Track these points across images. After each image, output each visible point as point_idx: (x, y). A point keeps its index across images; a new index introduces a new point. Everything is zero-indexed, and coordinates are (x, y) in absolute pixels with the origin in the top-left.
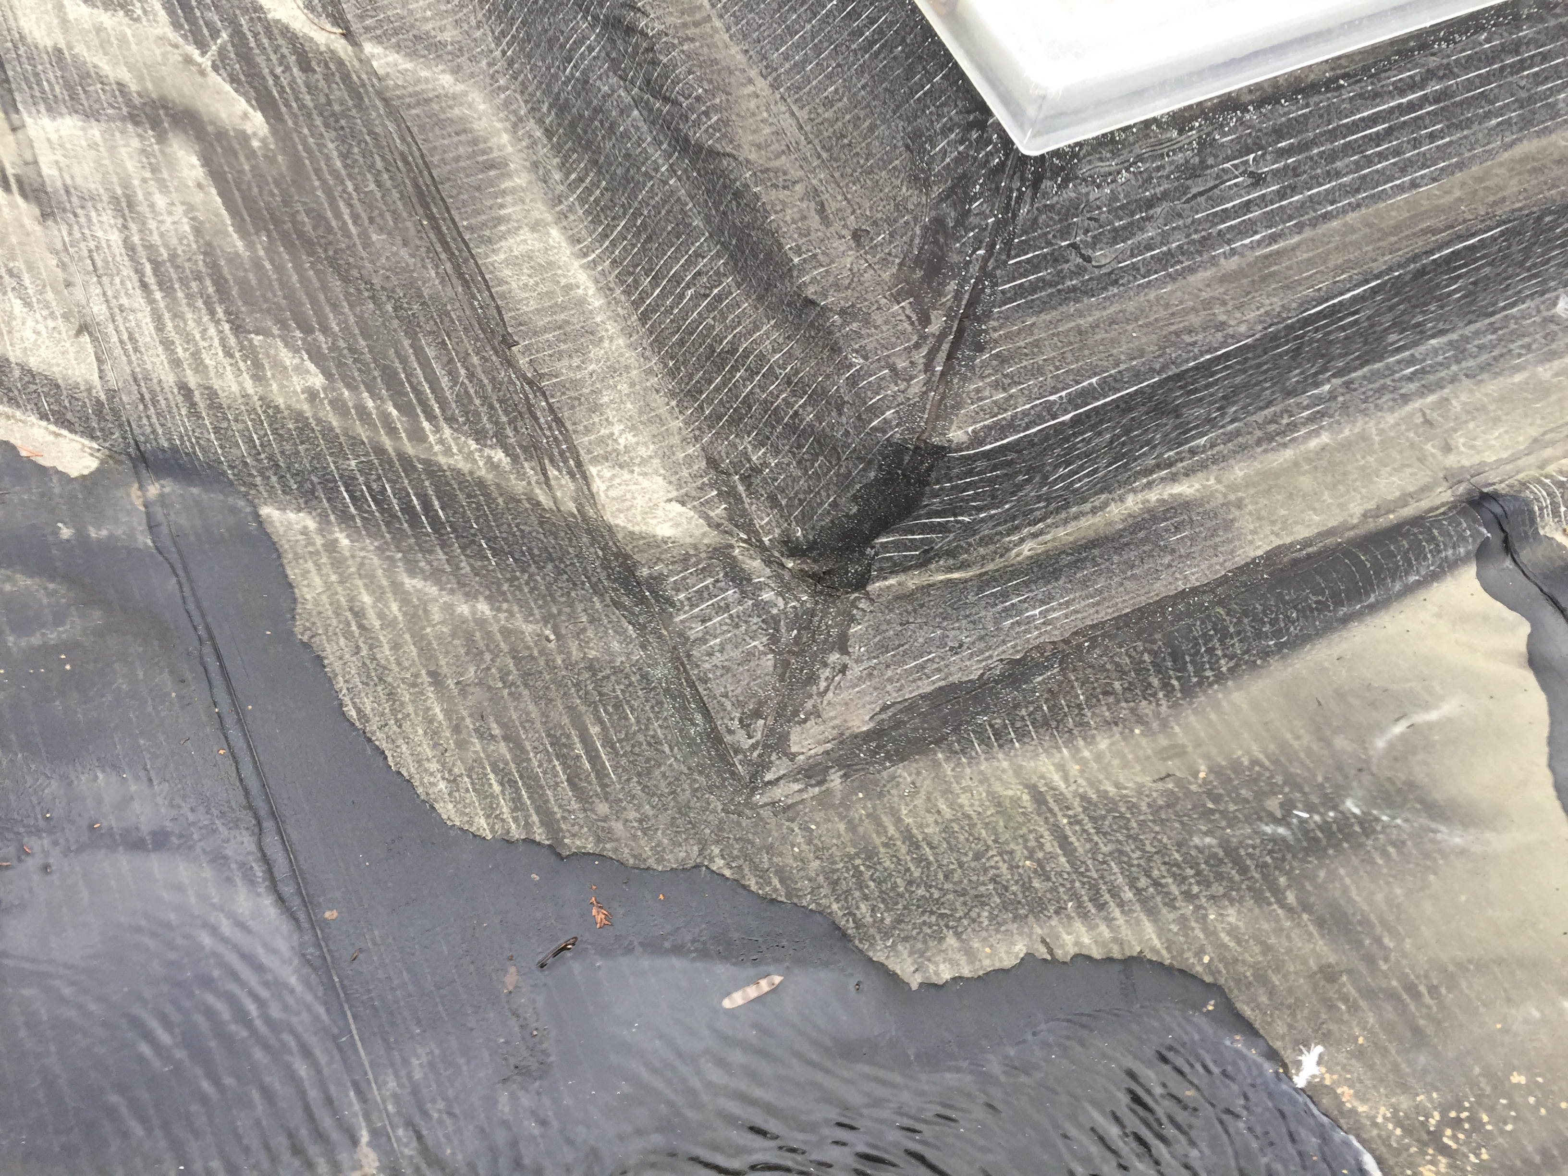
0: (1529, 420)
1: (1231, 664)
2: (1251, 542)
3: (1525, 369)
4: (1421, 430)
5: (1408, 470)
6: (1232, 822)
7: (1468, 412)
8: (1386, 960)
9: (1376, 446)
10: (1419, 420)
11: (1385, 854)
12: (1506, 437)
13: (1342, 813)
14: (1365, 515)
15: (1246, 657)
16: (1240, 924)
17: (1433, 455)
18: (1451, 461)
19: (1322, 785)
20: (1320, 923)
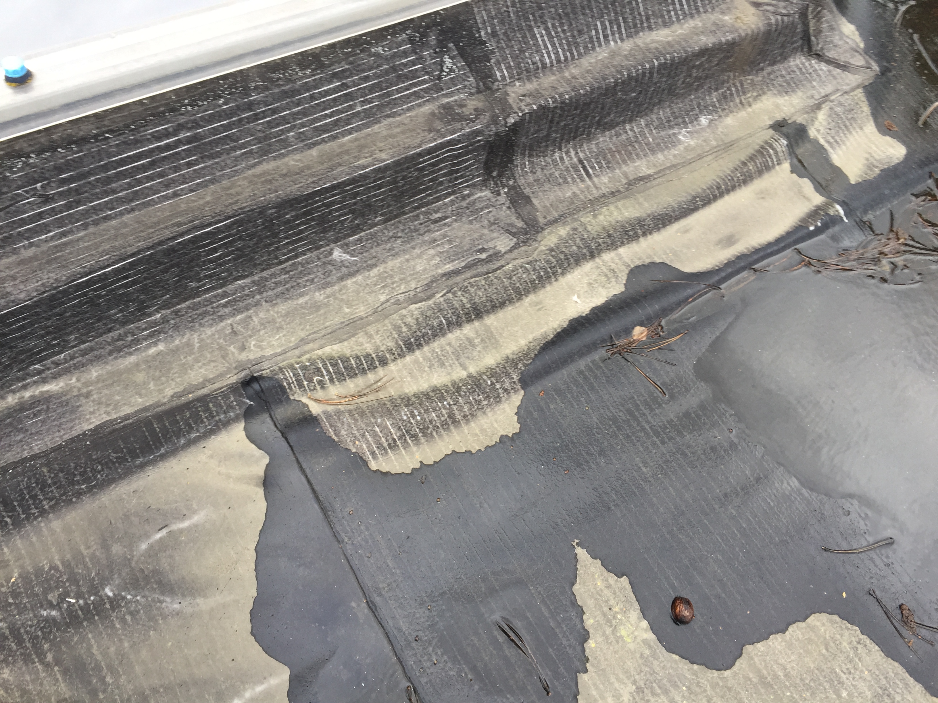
0: (302, 327)
1: (52, 503)
2: (88, 420)
3: (307, 294)
4: (228, 338)
5: (213, 364)
6: (21, 609)
7: (262, 324)
8: (104, 691)
9: (196, 349)
10: (228, 331)
11: (123, 621)
12: (284, 338)
13: (101, 597)
14: (172, 396)
15: (64, 498)
16: (11, 678)
17: (233, 353)
18: (243, 356)
19: (93, 579)
20: (65, 672)
